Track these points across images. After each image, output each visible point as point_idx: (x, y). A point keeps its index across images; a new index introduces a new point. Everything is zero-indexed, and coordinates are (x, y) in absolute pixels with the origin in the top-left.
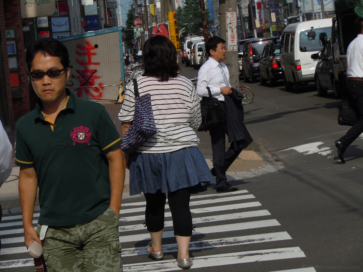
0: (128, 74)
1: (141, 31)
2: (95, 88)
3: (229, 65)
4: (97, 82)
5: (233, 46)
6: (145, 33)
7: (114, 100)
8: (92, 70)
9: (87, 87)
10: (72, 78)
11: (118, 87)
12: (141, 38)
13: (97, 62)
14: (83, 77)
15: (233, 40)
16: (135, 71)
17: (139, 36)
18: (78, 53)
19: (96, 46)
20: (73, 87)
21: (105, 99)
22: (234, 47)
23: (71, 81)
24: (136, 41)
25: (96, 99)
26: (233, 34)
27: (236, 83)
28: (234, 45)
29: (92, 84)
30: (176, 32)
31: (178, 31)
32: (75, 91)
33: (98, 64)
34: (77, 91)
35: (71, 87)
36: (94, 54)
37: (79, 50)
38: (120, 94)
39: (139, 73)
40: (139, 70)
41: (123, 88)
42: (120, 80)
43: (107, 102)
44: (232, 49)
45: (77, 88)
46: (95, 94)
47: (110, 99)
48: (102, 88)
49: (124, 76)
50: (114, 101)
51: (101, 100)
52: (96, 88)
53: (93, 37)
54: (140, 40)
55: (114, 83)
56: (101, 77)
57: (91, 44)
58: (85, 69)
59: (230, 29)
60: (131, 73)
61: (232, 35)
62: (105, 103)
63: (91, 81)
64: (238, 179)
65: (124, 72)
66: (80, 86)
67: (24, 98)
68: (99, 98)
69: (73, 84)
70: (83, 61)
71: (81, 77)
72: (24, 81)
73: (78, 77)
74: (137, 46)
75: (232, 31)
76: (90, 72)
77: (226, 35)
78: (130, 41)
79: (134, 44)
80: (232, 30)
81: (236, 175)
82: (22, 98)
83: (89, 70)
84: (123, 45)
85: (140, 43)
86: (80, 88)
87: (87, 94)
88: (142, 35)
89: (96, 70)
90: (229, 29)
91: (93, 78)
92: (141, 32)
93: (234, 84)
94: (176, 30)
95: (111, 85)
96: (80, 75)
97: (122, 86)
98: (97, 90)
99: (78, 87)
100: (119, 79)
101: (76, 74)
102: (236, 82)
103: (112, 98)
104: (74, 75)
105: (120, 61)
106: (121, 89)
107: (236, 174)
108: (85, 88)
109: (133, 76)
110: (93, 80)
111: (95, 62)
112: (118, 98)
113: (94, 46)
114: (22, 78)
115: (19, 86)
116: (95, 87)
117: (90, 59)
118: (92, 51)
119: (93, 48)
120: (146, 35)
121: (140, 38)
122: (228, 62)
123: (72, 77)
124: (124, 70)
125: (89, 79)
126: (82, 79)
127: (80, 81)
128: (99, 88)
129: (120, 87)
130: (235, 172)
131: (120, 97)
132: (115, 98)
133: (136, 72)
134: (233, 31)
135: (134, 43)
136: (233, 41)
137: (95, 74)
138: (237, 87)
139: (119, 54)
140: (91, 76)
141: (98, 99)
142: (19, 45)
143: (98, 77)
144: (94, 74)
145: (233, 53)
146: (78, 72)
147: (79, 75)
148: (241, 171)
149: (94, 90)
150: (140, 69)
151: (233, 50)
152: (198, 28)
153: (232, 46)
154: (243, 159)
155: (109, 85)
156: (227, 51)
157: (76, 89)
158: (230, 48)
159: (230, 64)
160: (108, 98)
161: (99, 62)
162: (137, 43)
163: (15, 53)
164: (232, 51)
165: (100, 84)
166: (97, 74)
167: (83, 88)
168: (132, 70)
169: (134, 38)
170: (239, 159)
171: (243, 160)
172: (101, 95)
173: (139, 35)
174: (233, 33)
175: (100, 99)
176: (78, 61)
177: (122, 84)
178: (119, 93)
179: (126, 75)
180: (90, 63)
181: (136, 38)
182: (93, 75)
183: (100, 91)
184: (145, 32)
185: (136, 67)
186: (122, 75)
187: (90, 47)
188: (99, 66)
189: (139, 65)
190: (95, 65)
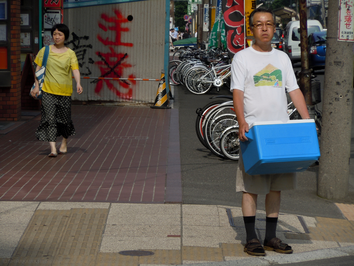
0: (175, 65)
1: (198, 3)
2: (122, 82)
3: (339, 64)
4: (126, 73)
5: (348, 33)
6: (205, 7)
7: (150, 101)
8: (121, 54)
9: (110, 79)
10: (90, 64)
11: (158, 83)
12: (198, 13)
13: (129, 42)
14: (106, 63)
15: (348, 23)
16: (185, 60)
17: (194, 11)
18: (101, 26)
19: (130, 18)
20: (90, 76)
21: (137, 99)
22: (349, 35)
23: (87, 68)
24: (190, 17)
25: (123, 98)
26: (349, 14)
27: (348, 94)
28: (350, 32)
29: (119, 75)
30: (253, 6)
31: (255, 5)
32: (93, 83)
33: (131, 45)
34: (96, 84)
35: (87, 76)
36: (126, 30)
37: (104, 22)
38: (160, 94)
39: (191, 65)
40: (192, 60)
41: (166, 84)
42: (162, 73)
43: (139, 104)
44: (345, 38)
45: (96, 79)
46: (123, 90)
47: (143, 100)
48: (134, 82)
49: (169, 67)
50: (149, 103)
51: (131, 101)
52: (124, 81)
53: (127, 4)
54: (196, 16)
55: (152, 76)
56: (134, 66)
57: (123, 14)
58: (110, 51)
59: (345, 5)
60: (179, 63)
61: (347, 16)
62: (137, 105)
63: (118, 70)
64: (343, 255)
65: (169, 61)
66: (101, 77)
67: (12, 87)
68: (128, 97)
69: (90, 73)
70: (108, 38)
71: (103, 63)
72: (15, 61)
73: (99, 63)
74: (190, 25)
75: (348, 10)
76: (118, 57)
77: (337, 15)
78: (182, 17)
79: (187, 22)
80: (347, 8)
81: (340, 249)
82: (9, 88)
83: (117, 53)
84: (170, 22)
85: (195, 20)
86: (101, 79)
87: (110, 89)
88: (199, 10)
89: (126, 54)
90: (343, 6)
91: (121, 66)
92: (198, 5)
93: (344, 95)
94: (253, 3)
95: (147, 78)
96: (102, 59)
97: (164, 81)
98: (125, 84)
99: (98, 78)
100: (160, 72)
101: (97, 59)
102: (348, 91)
103: (147, 99)
104: (93, 59)
105: (164, 44)
106: (161, 86)
107: (339, 245)
108: (108, 80)
109: (182, 68)
110: (121, 69)
111: (126, 42)
112: (157, 100)
113: (126, 17)
114: (12, 57)
115: (6, 68)
116: (122, 80)
117: (118, 37)
118: (123, 25)
119: (125, 21)
120: (205, 9)
121: (196, 14)
122: (337, 58)
123: (89, 62)
124: (169, 58)
125: (114, 67)
126: (105, 67)
127: (102, 69)
128: (128, 81)
129: (161, 83)
130: (338, 243)
131: (160, 98)
132: (152, 100)
133: (186, 62)
134: (350, 9)
135: (187, 20)
136: (348, 25)
137: (125, 60)
138: (348, 99)
139: (163, 33)
140: (118, 63)
141: (126, 99)
142: (12, 7)
143: (129, 66)
144: (123, 60)
145: (347, 45)
146: (99, 54)
147: (100, 59)
148: (347, 242)
149: (120, 84)
150: (193, 58)
151: (348, 39)
152: (280, 7)
153: (345, 33)
154: (349, 220)
155: (144, 78)
156: (338, 40)
157: (94, 80)
158: (342, 36)
159: (340, 62)
160: (140, 98)
161: (132, 42)
162: (191, 20)
163: (4, 18)
164: (346, 42)
165: (131, 77)
166: (127, 61)
167: (104, 80)
168: (181, 58)
169: (187, 13)
170: (343, 218)
171: (350, 222)
172: (130, 93)
173: (195, 9)
174: (350, 12)
175: (129, 99)
176: (100, 39)
177: (164, 78)
178: (158, 92)
179: (171, 66)
180: (118, 42)
181: (190, 14)
182: (122, 62)
183: (131, 86)
184: (205, 5)
185: (187, 55)
186: (165, 66)
187: (120, 19)
188: (132, 48)
189: (192, 53)
190: (126, 47)
